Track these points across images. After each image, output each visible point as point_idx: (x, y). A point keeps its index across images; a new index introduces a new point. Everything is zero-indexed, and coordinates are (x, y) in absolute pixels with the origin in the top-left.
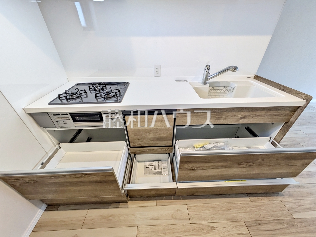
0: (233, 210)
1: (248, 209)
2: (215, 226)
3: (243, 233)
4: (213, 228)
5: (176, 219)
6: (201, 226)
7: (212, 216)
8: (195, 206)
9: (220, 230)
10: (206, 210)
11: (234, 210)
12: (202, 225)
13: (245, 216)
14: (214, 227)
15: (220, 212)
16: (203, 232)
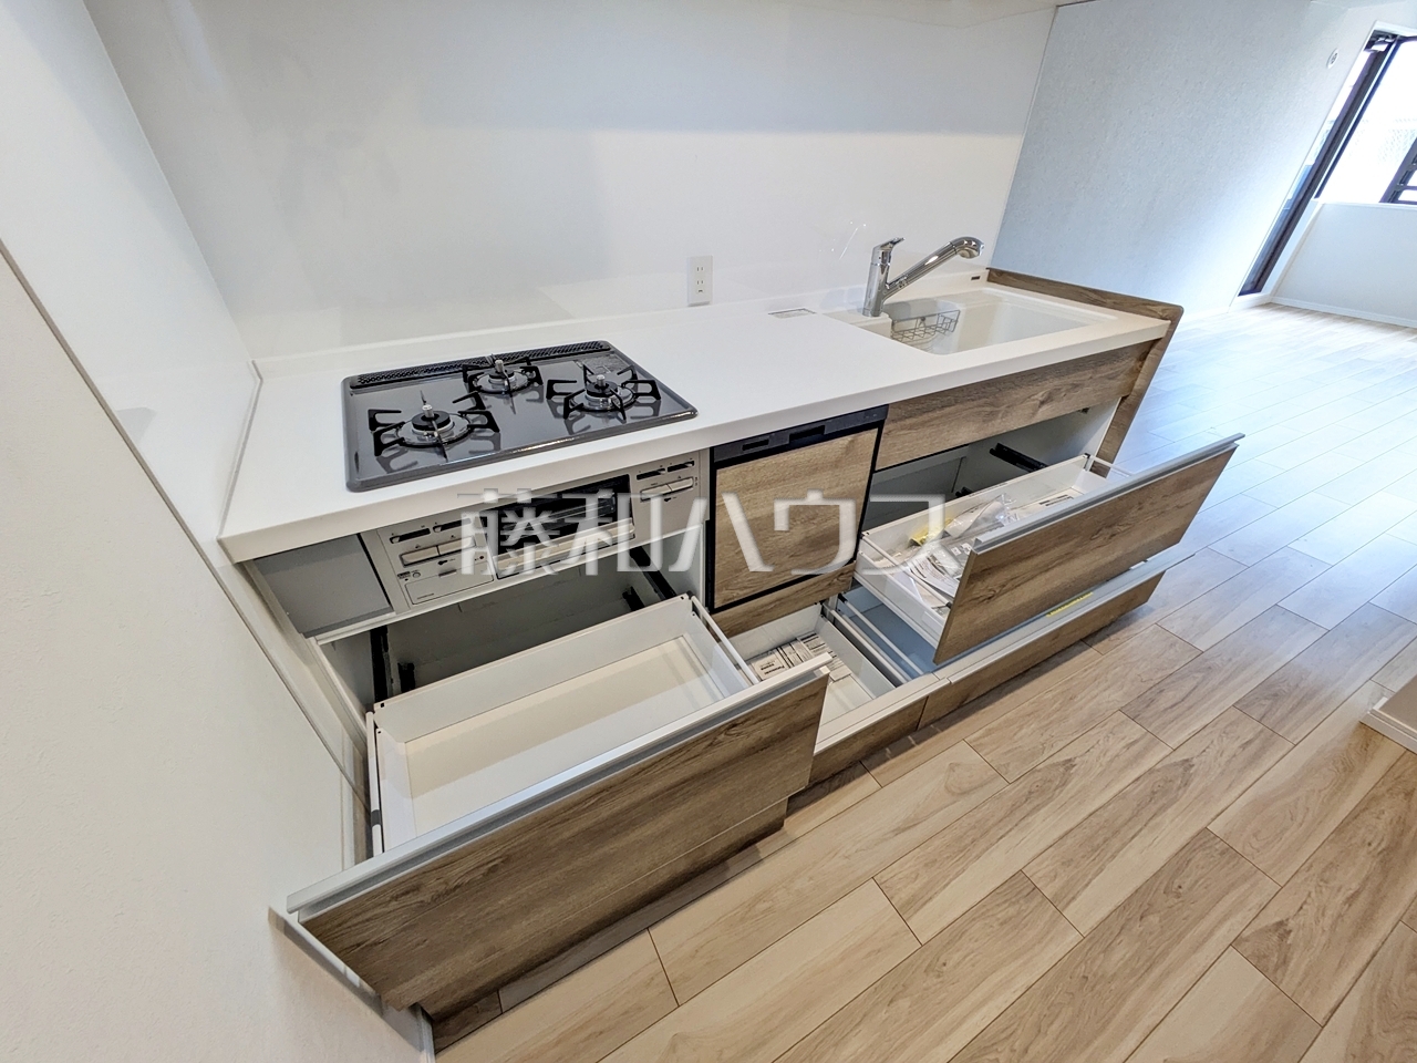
0: (1079, 697)
1: (1109, 676)
2: (1069, 758)
3: (1135, 737)
4: (1068, 765)
5: (964, 793)
6: (1038, 776)
7: (1046, 736)
8: (989, 732)
9: (1086, 758)
10: (1021, 728)
11: (1083, 694)
12: (1039, 771)
13: (1113, 697)
14: (1070, 760)
15: (1055, 716)
16: (1053, 787)
